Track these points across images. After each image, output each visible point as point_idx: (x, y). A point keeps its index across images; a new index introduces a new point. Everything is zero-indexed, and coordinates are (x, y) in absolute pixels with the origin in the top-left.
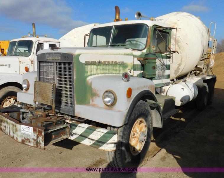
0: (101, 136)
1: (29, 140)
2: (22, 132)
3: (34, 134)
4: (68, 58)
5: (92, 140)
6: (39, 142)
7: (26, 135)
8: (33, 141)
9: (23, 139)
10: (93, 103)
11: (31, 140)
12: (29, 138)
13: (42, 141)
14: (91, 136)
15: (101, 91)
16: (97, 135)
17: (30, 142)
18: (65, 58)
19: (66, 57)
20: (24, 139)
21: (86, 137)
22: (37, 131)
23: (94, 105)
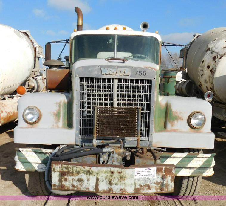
0: (203, 162)
1: (148, 185)
2: (136, 177)
3: (158, 176)
4: (145, 74)
5: (191, 168)
6: (167, 183)
7: (144, 180)
8: (155, 185)
9: (137, 186)
10: (173, 128)
11: (151, 185)
12: (148, 183)
13: (171, 181)
14: (191, 165)
15: (185, 113)
16: (198, 162)
17: (149, 188)
18: (140, 74)
19: (142, 72)
20: (140, 187)
21: (183, 168)
22: (164, 170)
23: (175, 131)
